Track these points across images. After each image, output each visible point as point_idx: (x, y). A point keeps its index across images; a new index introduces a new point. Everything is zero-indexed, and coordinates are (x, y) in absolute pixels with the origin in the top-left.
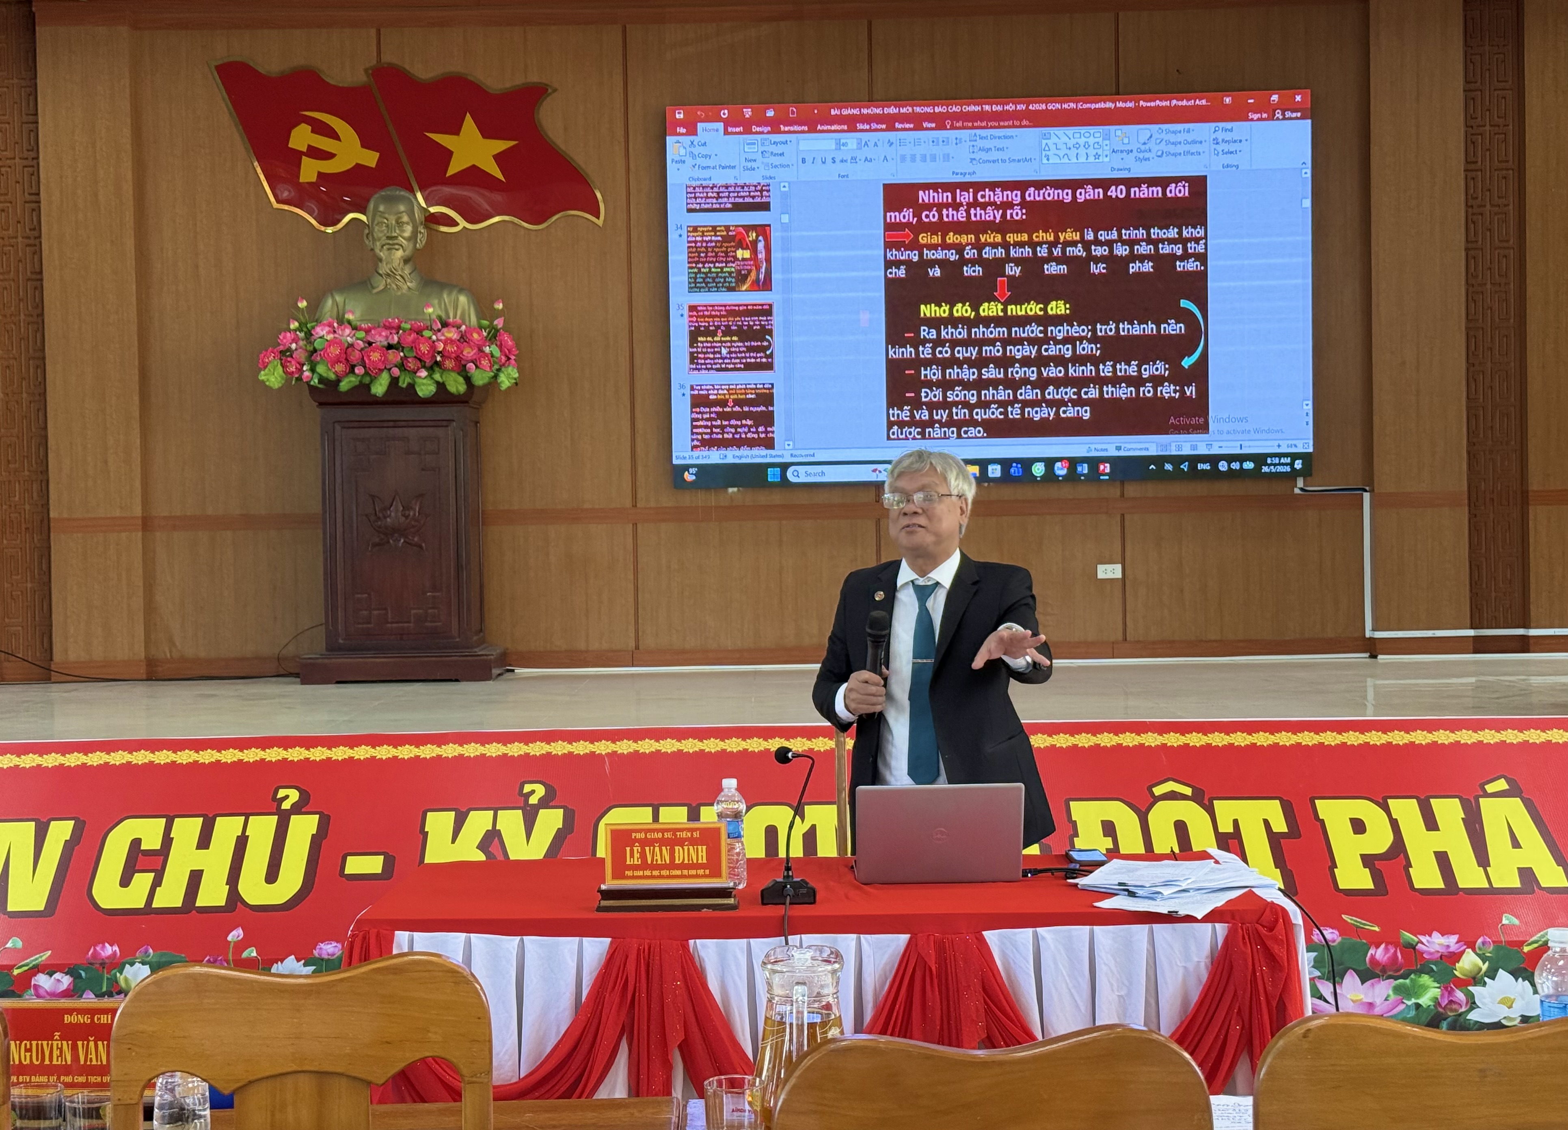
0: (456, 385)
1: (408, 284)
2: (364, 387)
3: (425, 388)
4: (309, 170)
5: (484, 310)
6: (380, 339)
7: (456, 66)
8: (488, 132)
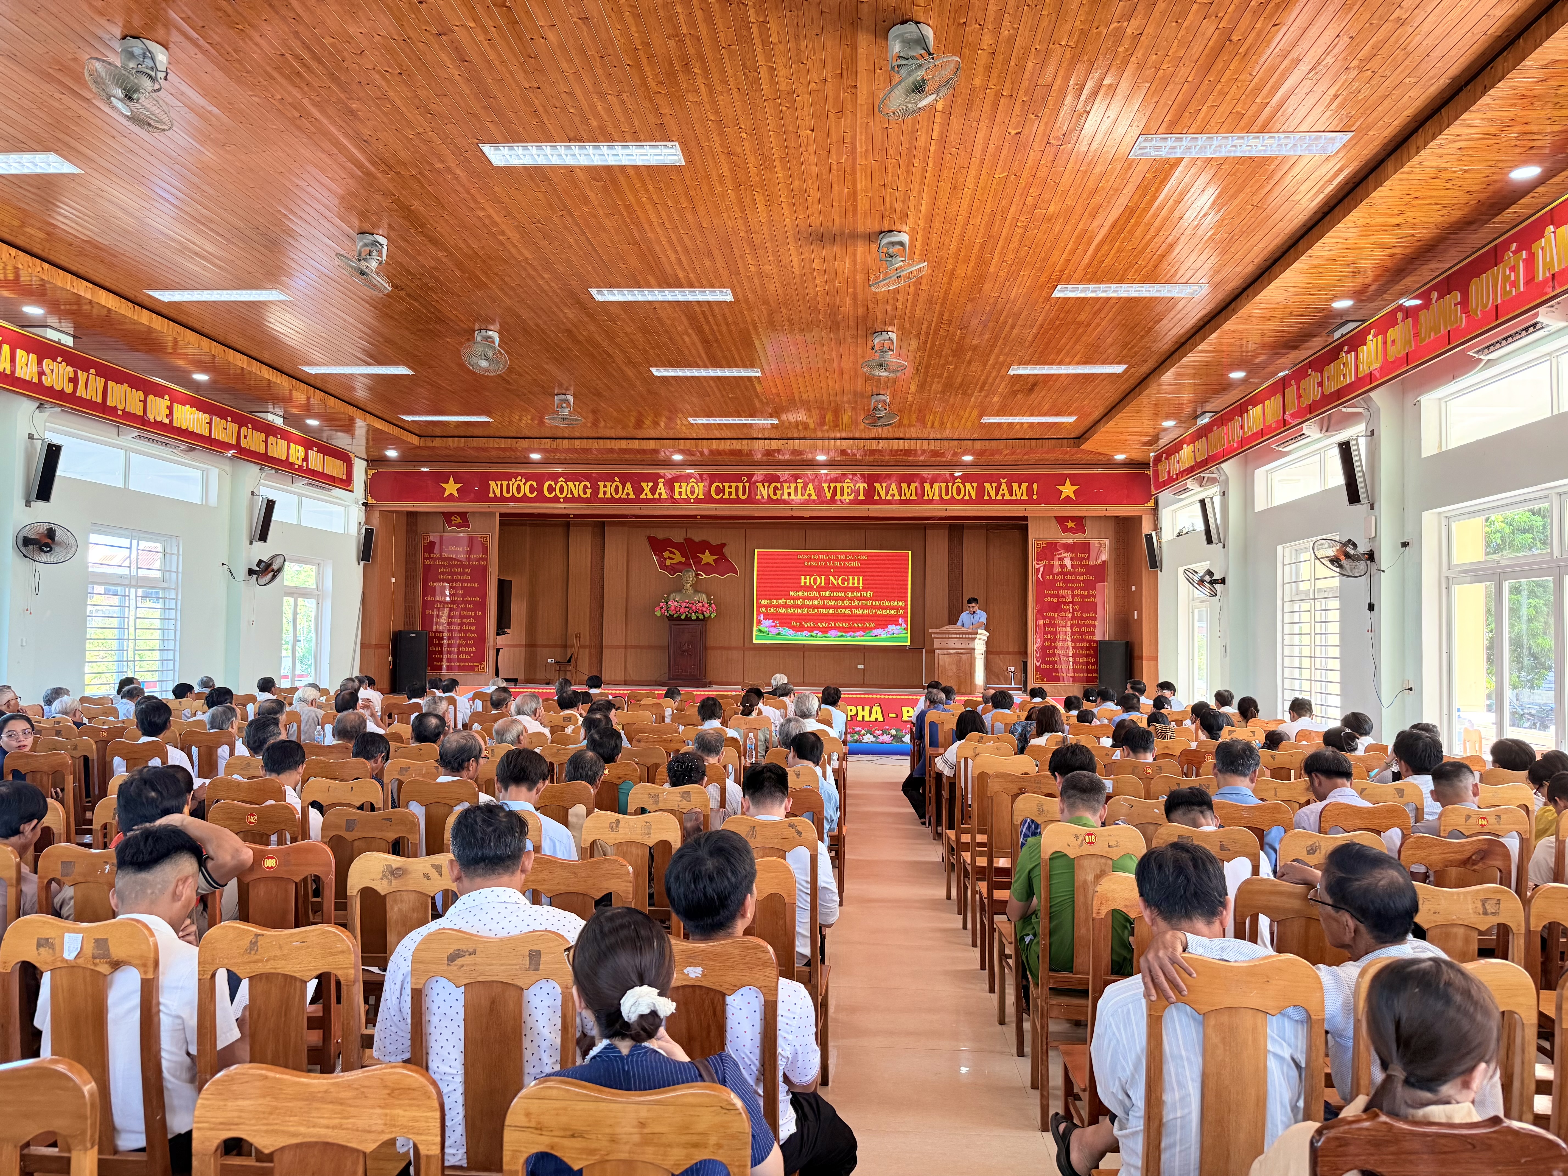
0: (701, 617)
1: (691, 591)
2: (679, 617)
3: (694, 617)
4: (668, 562)
5: (709, 599)
6: (684, 605)
7: (705, 538)
8: (711, 554)
